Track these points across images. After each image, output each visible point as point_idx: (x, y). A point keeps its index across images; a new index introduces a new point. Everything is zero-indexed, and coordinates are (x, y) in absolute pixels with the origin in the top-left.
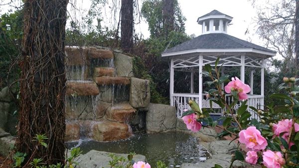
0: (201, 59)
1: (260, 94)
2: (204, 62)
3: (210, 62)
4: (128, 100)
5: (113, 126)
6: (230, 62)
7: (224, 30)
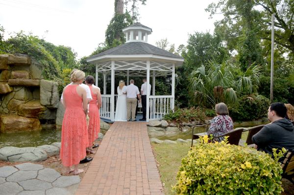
0: (113, 64)
1: (171, 94)
2: (115, 66)
3: (121, 66)
4: (38, 99)
5: (15, 119)
6: (137, 66)
7: (142, 39)
